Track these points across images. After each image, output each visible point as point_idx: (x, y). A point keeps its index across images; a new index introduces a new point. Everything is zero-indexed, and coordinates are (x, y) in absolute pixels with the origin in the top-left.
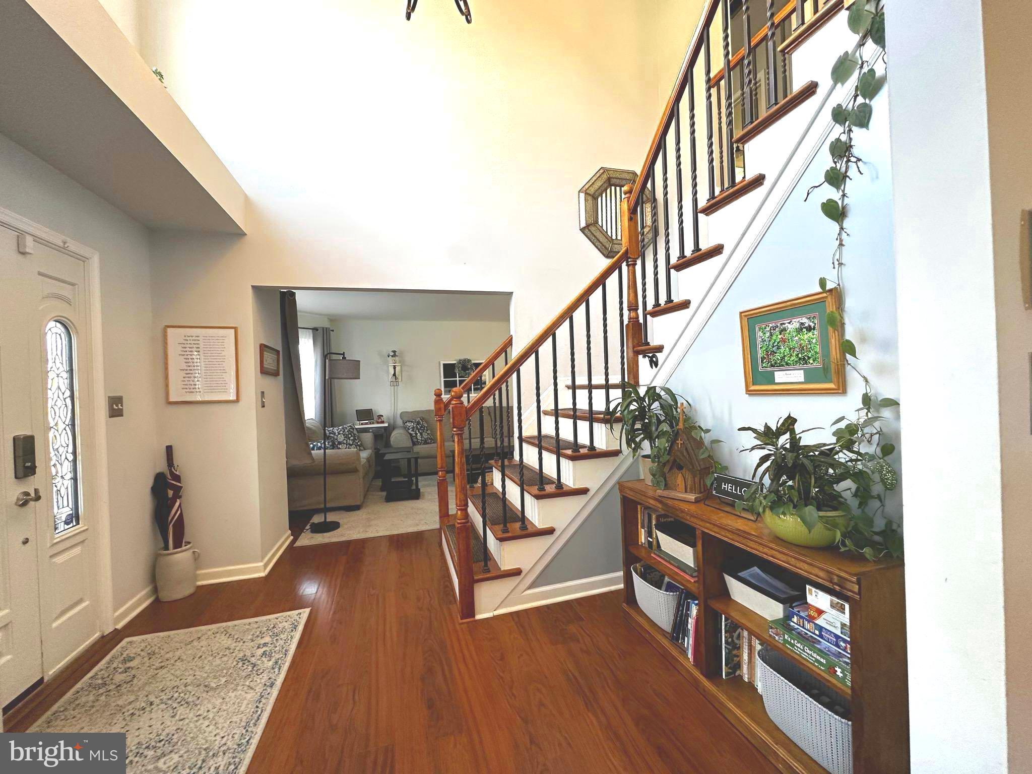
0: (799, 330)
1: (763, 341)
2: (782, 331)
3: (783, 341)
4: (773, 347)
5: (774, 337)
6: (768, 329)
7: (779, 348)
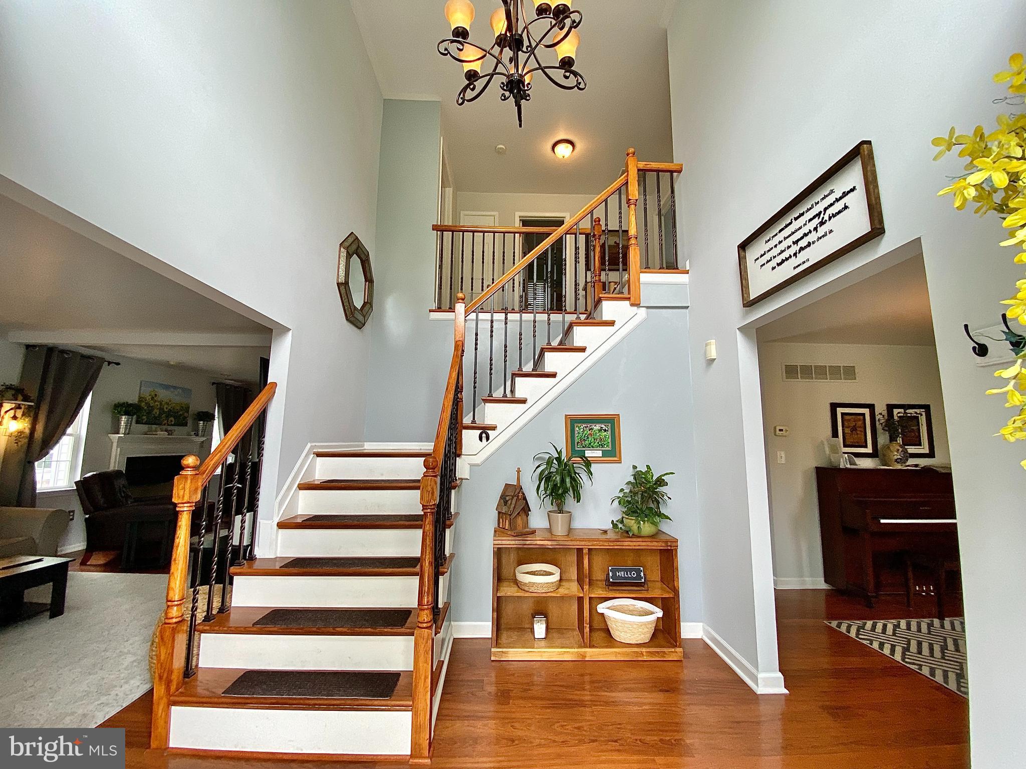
0: (600, 431)
1: (578, 433)
2: (590, 429)
3: (591, 434)
4: (585, 437)
5: (586, 432)
6: (582, 427)
7: (588, 438)
